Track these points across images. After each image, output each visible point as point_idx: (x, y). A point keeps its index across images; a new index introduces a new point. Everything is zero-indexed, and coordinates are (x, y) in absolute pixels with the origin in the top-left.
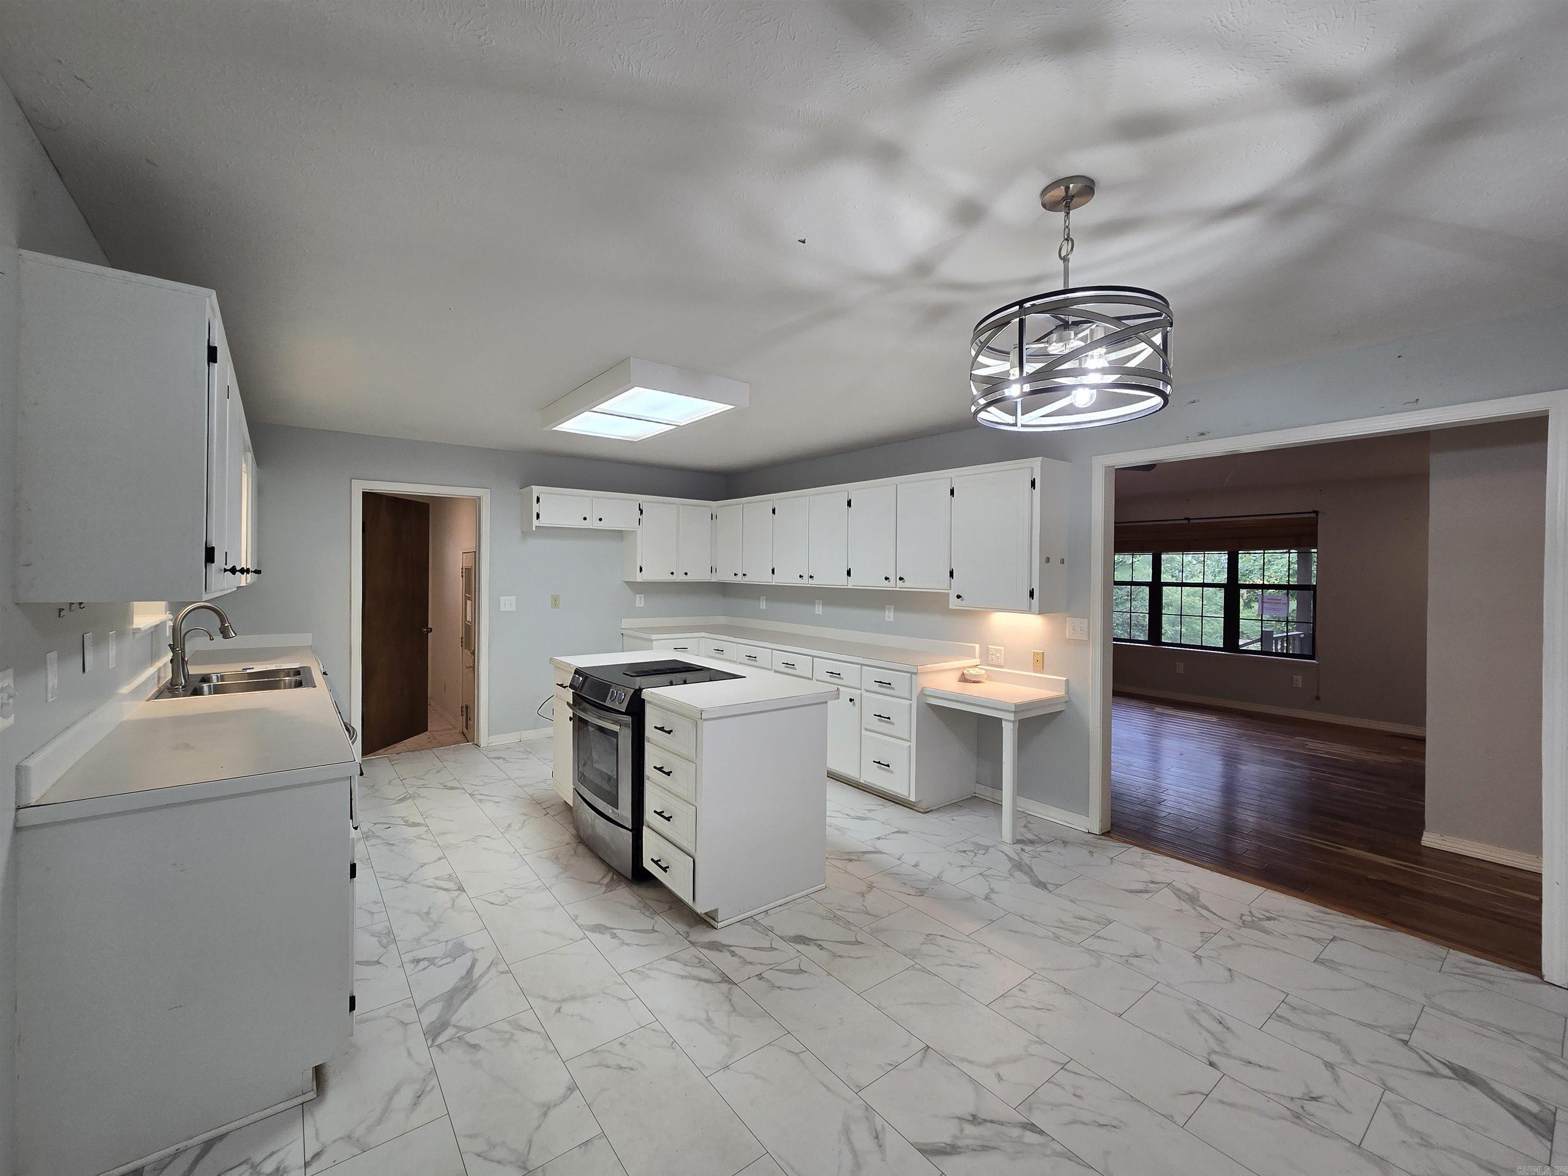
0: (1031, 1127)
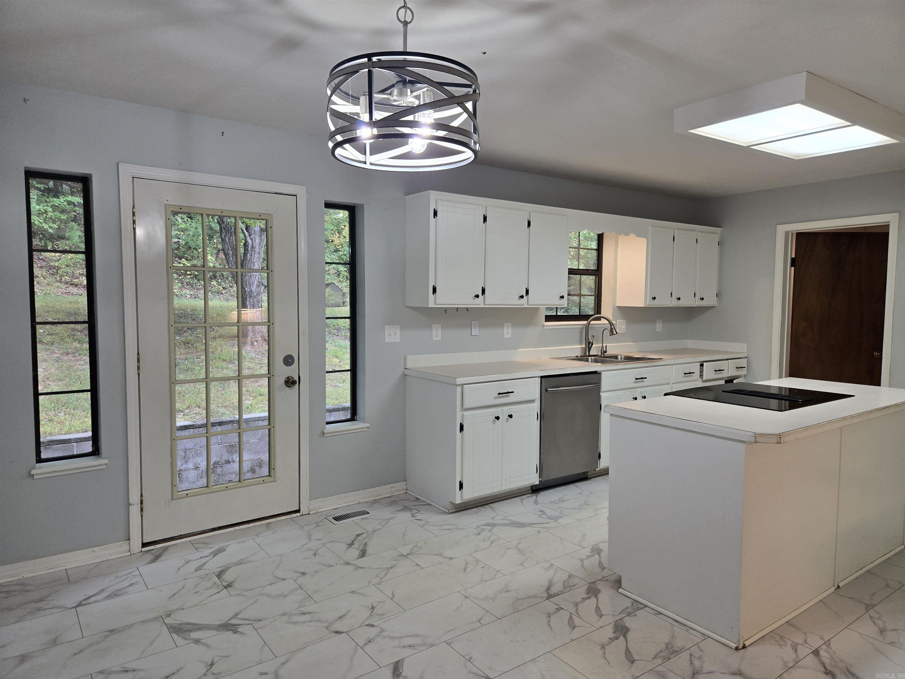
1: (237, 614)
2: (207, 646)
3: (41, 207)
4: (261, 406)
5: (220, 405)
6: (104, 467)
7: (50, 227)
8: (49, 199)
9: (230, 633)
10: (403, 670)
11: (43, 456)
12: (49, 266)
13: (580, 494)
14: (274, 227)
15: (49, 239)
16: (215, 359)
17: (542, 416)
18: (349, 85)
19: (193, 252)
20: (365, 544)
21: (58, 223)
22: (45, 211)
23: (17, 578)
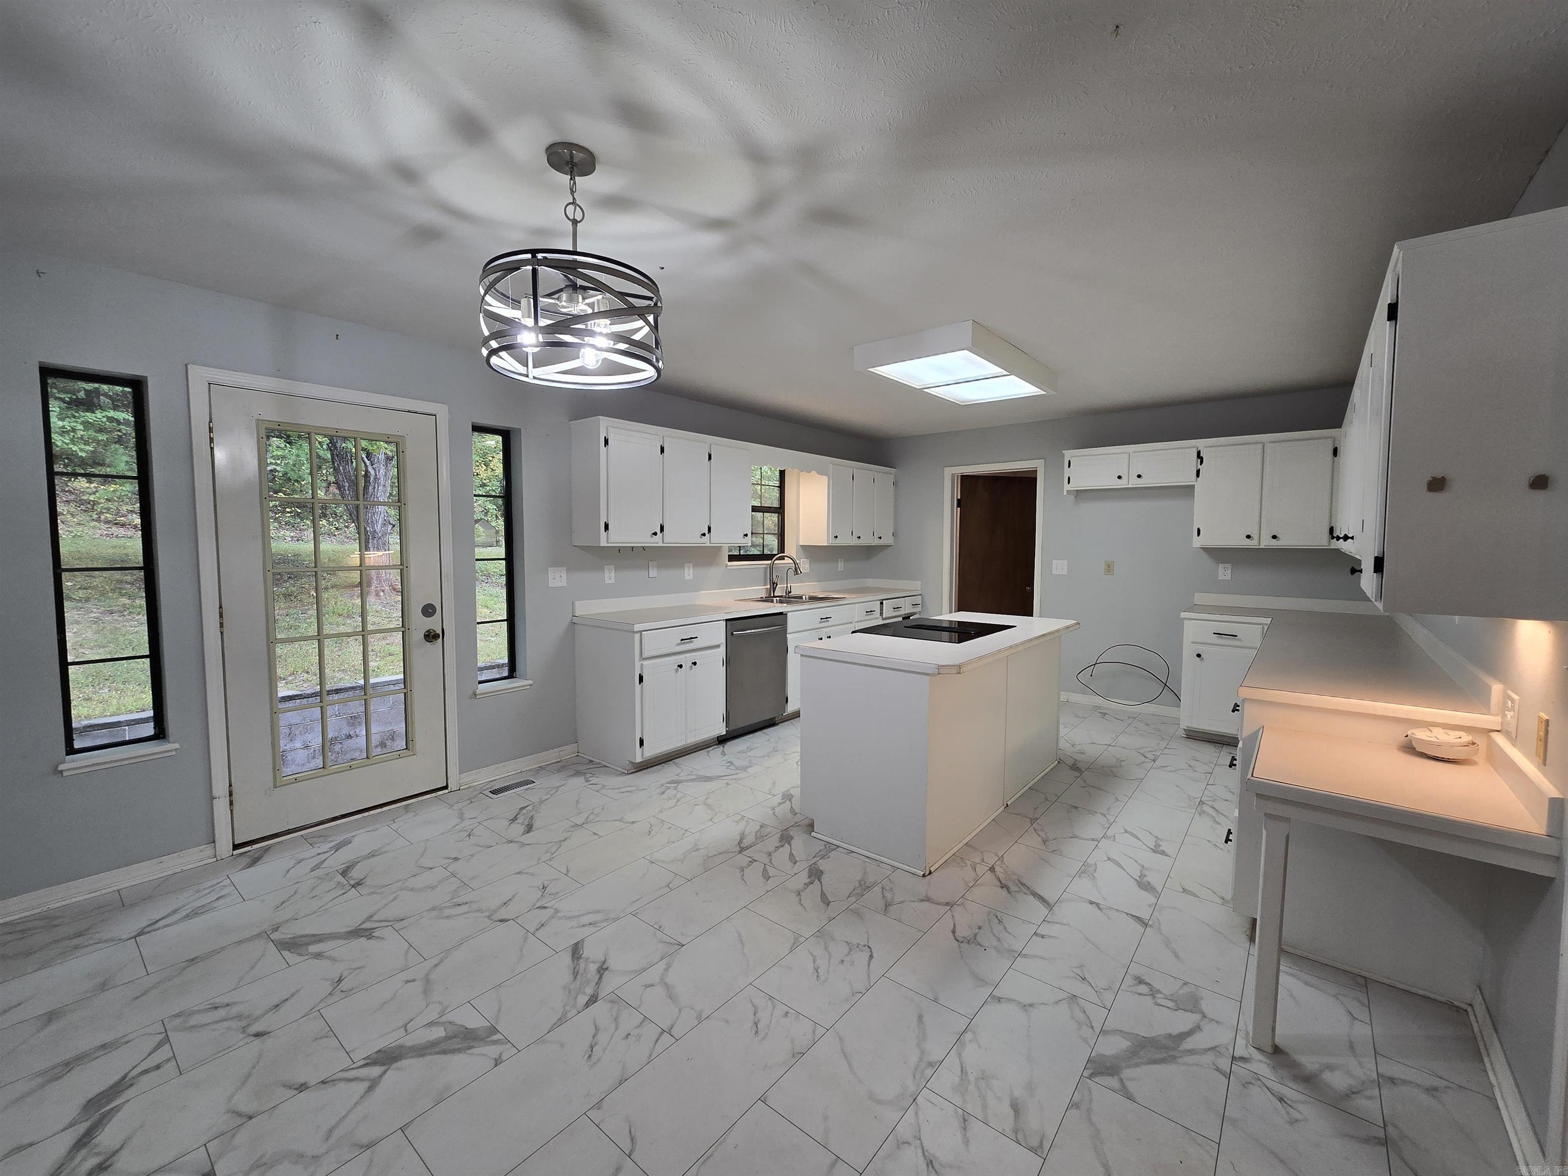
0: (593, 1000)
1: (371, 916)
2: (333, 959)
3: (66, 424)
4: (391, 667)
5: (337, 669)
6: (174, 753)
7: (81, 450)
8: (79, 413)
9: (363, 940)
10: (583, 951)
11: (77, 745)
12: (80, 500)
13: (768, 740)
14: (407, 452)
15: (80, 465)
16: (328, 614)
17: (728, 662)
18: (507, 284)
19: (293, 484)
20: (532, 818)
21: (94, 444)
22: (72, 428)
23: (39, 910)
